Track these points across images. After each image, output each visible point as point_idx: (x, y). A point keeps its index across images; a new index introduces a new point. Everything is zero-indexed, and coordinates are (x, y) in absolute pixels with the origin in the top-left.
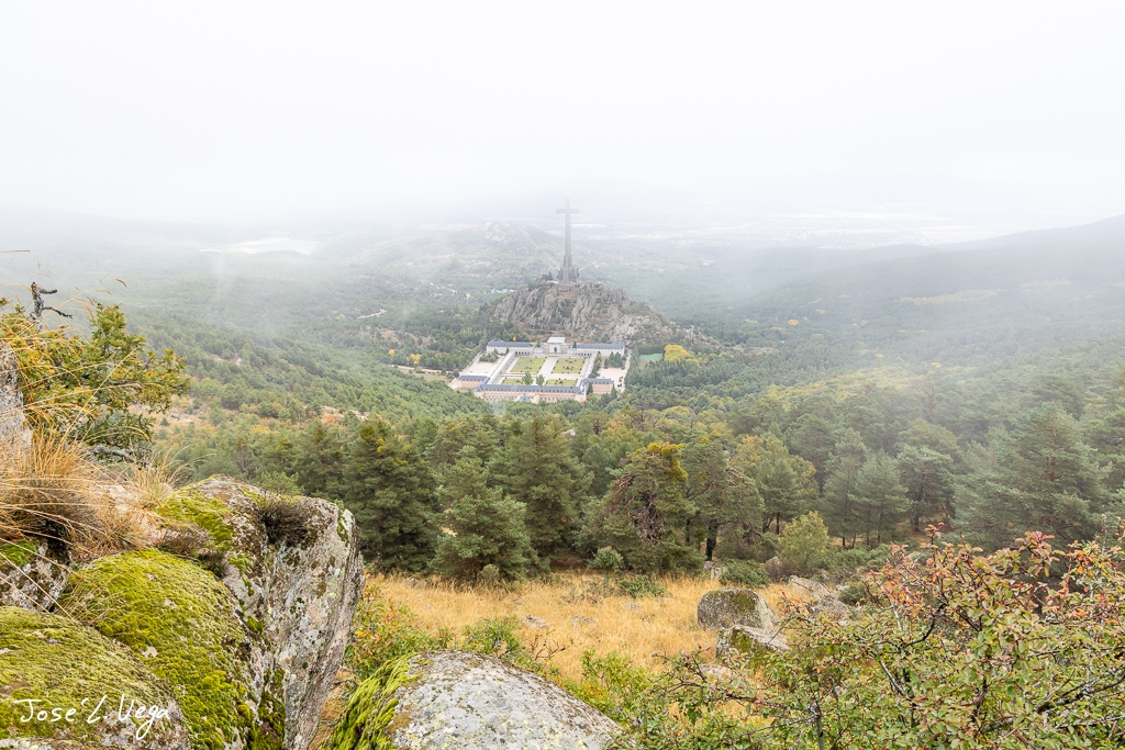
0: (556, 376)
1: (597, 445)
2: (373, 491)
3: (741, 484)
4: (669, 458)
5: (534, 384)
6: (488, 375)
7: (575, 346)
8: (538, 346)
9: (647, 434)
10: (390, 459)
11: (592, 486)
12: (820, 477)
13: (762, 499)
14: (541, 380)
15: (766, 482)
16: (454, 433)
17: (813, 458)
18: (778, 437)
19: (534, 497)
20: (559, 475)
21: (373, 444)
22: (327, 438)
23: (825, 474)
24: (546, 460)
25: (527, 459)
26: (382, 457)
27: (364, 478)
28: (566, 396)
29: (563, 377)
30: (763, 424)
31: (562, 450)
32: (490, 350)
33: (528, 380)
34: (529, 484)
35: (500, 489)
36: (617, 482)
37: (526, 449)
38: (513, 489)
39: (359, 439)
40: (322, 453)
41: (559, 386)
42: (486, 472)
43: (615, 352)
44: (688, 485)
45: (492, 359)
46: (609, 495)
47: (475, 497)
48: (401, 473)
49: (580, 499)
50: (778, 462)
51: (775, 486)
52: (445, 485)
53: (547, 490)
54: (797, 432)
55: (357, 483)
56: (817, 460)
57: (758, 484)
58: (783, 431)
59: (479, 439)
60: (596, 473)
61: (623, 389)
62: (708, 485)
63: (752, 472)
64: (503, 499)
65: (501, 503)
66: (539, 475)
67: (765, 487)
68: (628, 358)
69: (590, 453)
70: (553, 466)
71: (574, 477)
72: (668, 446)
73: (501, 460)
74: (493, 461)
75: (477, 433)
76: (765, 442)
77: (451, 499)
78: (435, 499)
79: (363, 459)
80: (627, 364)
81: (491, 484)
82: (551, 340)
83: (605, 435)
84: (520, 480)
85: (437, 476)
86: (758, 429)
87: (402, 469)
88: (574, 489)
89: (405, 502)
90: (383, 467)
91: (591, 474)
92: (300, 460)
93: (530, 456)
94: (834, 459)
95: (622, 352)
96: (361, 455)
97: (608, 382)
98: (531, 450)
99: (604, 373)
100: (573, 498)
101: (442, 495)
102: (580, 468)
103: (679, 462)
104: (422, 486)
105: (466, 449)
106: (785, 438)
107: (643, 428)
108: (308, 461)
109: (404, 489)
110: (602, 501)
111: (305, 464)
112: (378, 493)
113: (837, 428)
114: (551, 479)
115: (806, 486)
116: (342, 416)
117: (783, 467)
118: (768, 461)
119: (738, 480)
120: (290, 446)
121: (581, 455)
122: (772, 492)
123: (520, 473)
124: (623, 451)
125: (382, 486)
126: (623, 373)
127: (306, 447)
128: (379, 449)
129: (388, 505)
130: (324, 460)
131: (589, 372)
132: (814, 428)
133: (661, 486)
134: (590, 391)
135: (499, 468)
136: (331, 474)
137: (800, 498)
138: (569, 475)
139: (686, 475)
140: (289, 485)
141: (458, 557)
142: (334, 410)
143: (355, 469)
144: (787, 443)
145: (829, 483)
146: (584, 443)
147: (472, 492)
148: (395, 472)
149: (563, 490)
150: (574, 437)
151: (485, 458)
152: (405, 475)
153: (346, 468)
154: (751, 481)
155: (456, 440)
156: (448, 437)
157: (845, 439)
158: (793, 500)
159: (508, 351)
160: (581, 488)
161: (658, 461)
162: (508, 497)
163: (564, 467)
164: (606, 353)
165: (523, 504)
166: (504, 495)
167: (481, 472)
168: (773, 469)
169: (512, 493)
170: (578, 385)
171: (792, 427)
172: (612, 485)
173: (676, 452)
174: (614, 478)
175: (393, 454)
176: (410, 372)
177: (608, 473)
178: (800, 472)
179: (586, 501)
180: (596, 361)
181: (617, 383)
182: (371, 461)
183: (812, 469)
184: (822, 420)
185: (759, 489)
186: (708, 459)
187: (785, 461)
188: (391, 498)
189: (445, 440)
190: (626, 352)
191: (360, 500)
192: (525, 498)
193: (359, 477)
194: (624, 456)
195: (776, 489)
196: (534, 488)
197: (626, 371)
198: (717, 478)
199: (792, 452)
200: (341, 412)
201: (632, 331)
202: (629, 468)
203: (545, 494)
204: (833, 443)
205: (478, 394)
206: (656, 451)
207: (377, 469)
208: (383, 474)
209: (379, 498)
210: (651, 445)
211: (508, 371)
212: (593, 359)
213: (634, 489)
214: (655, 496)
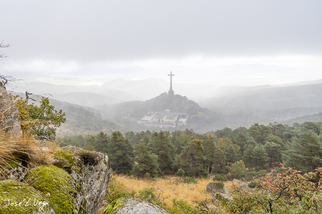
0: (167, 120)
1: (178, 140)
2: (116, 151)
3: (219, 152)
4: (199, 144)
5: (161, 122)
6: (148, 120)
7: (173, 112)
8: (162, 112)
9: (192, 137)
10: (121, 142)
11: (177, 151)
12: (242, 150)
13: (225, 156)
14: (163, 121)
15: (226, 151)
16: (139, 135)
17: (240, 145)
18: (230, 138)
19: (160, 154)
20: (167, 148)
21: (116, 138)
22: (104, 136)
23: (243, 150)
24: (164, 144)
25: (158, 143)
26: (119, 142)
27: (114, 147)
28: (170, 126)
29: (169, 120)
30: (226, 135)
31: (168, 141)
32: (149, 113)
33: (159, 121)
34: (159, 150)
35: (151, 151)
36: (184, 150)
37: (158, 140)
38: (154, 152)
39: (112, 136)
40: (102, 140)
41: (168, 123)
42: (147, 146)
43: (184, 114)
44: (204, 152)
45: (150, 115)
46: (181, 154)
47: (144, 153)
48: (124, 146)
49: (173, 155)
50: (230, 146)
51: (229, 152)
52: (136, 150)
53: (164, 152)
54: (235, 137)
55: (111, 149)
56: (241, 145)
57: (224, 152)
58: (231, 137)
59: (145, 137)
60: (178, 148)
61: (186, 124)
62: (210, 152)
63: (222, 148)
64: (152, 154)
65: (151, 155)
66: (162, 148)
67: (226, 153)
68: (187, 116)
69: (176, 142)
70: (166, 145)
71: (172, 149)
72: (198, 140)
73: (151, 143)
74: (149, 144)
75: (145, 136)
76: (226, 140)
77: (137, 154)
78: (132, 154)
79: (113, 142)
80: (187, 117)
81: (148, 150)
82: (166, 110)
83: (181, 137)
84: (156, 149)
85: (134, 147)
86: (224, 136)
87: (124, 145)
88: (171, 152)
89: (124, 154)
90: (119, 144)
91: (177, 148)
92: (96, 142)
93: (160, 142)
94: (246, 145)
95: (186, 114)
96: (113, 141)
97: (182, 122)
98: (160, 141)
99: (181, 120)
100: (171, 155)
101: (135, 152)
102: (173, 146)
103: (201, 145)
104: (129, 150)
105: (142, 140)
106: (232, 139)
107: (191, 135)
108: (98, 142)
109: (124, 151)
110: (180, 156)
111: (97, 143)
112: (117, 151)
113: (247, 136)
114: (165, 149)
115: (238, 153)
116: (108, 130)
117: (231, 147)
118: (227, 145)
119: (218, 150)
120: (93, 138)
121: (174, 142)
122: (228, 154)
123: (157, 147)
124: (186, 141)
125: (118, 150)
126: (186, 120)
127: (98, 138)
128: (118, 139)
129: (120, 155)
130: (103, 142)
131: (176, 119)
132: (240, 136)
133: (196, 152)
134: (176, 124)
135: (151, 145)
136: (104, 146)
137: (236, 156)
138: (170, 148)
139: (203, 149)
140: (92, 148)
141: (139, 170)
142: (106, 128)
143: (111, 145)
144: (233, 140)
145: (245, 152)
146: (174, 139)
147: (143, 152)
148: (122, 146)
149: (169, 152)
150: (172, 137)
151: (147, 142)
152: (125, 147)
153: (108, 145)
154: (222, 151)
155: (139, 137)
156: (137, 136)
157: (249, 139)
158: (234, 157)
159: (154, 113)
160: (173, 152)
161: (196, 145)
162: (153, 154)
163: (169, 146)
164: (181, 114)
165: (157, 156)
166: (152, 153)
167: (146, 147)
168: (228, 148)
169: (154, 153)
170: (173, 123)
171: (234, 136)
172: (182, 151)
173: (201, 142)
174: (183, 149)
175: (121, 141)
176: (127, 118)
177: (181, 147)
178: (236, 149)
179: (175, 156)
180: (178, 116)
181: (184, 122)
182: (115, 142)
183: (239, 148)
184: (243, 134)
185: (225, 153)
186: (210, 144)
187: (232, 145)
188: (121, 153)
189: (136, 137)
190: (187, 114)
191: (112, 153)
192: (158, 154)
193: (112, 147)
194: (186, 143)
195: (229, 153)
196: (160, 151)
197: (187, 119)
198: (212, 150)
199: (234, 143)
200: (108, 129)
201: (188, 108)
202: (187, 147)
203: (163, 153)
204: (246, 141)
205: (146, 125)
206: (195, 142)
207: (117, 145)
208: (119, 146)
209: (117, 153)
210: (193, 140)
211: (154, 119)
212: (177, 116)
213: (189, 152)
214: (195, 154)
